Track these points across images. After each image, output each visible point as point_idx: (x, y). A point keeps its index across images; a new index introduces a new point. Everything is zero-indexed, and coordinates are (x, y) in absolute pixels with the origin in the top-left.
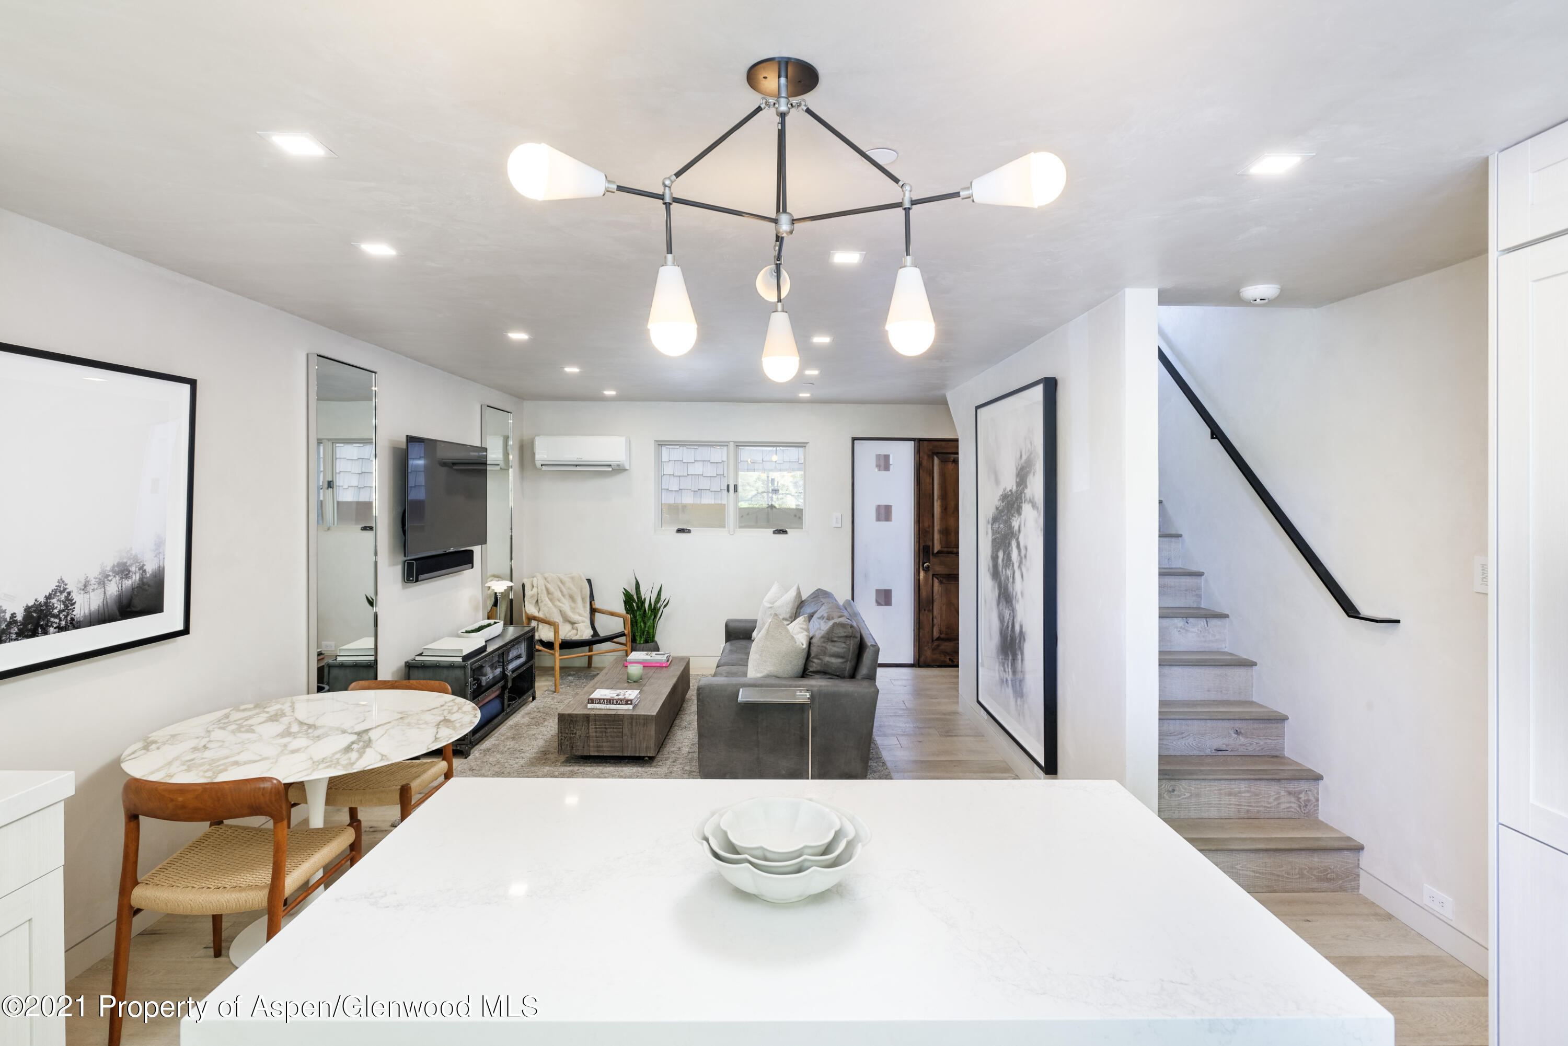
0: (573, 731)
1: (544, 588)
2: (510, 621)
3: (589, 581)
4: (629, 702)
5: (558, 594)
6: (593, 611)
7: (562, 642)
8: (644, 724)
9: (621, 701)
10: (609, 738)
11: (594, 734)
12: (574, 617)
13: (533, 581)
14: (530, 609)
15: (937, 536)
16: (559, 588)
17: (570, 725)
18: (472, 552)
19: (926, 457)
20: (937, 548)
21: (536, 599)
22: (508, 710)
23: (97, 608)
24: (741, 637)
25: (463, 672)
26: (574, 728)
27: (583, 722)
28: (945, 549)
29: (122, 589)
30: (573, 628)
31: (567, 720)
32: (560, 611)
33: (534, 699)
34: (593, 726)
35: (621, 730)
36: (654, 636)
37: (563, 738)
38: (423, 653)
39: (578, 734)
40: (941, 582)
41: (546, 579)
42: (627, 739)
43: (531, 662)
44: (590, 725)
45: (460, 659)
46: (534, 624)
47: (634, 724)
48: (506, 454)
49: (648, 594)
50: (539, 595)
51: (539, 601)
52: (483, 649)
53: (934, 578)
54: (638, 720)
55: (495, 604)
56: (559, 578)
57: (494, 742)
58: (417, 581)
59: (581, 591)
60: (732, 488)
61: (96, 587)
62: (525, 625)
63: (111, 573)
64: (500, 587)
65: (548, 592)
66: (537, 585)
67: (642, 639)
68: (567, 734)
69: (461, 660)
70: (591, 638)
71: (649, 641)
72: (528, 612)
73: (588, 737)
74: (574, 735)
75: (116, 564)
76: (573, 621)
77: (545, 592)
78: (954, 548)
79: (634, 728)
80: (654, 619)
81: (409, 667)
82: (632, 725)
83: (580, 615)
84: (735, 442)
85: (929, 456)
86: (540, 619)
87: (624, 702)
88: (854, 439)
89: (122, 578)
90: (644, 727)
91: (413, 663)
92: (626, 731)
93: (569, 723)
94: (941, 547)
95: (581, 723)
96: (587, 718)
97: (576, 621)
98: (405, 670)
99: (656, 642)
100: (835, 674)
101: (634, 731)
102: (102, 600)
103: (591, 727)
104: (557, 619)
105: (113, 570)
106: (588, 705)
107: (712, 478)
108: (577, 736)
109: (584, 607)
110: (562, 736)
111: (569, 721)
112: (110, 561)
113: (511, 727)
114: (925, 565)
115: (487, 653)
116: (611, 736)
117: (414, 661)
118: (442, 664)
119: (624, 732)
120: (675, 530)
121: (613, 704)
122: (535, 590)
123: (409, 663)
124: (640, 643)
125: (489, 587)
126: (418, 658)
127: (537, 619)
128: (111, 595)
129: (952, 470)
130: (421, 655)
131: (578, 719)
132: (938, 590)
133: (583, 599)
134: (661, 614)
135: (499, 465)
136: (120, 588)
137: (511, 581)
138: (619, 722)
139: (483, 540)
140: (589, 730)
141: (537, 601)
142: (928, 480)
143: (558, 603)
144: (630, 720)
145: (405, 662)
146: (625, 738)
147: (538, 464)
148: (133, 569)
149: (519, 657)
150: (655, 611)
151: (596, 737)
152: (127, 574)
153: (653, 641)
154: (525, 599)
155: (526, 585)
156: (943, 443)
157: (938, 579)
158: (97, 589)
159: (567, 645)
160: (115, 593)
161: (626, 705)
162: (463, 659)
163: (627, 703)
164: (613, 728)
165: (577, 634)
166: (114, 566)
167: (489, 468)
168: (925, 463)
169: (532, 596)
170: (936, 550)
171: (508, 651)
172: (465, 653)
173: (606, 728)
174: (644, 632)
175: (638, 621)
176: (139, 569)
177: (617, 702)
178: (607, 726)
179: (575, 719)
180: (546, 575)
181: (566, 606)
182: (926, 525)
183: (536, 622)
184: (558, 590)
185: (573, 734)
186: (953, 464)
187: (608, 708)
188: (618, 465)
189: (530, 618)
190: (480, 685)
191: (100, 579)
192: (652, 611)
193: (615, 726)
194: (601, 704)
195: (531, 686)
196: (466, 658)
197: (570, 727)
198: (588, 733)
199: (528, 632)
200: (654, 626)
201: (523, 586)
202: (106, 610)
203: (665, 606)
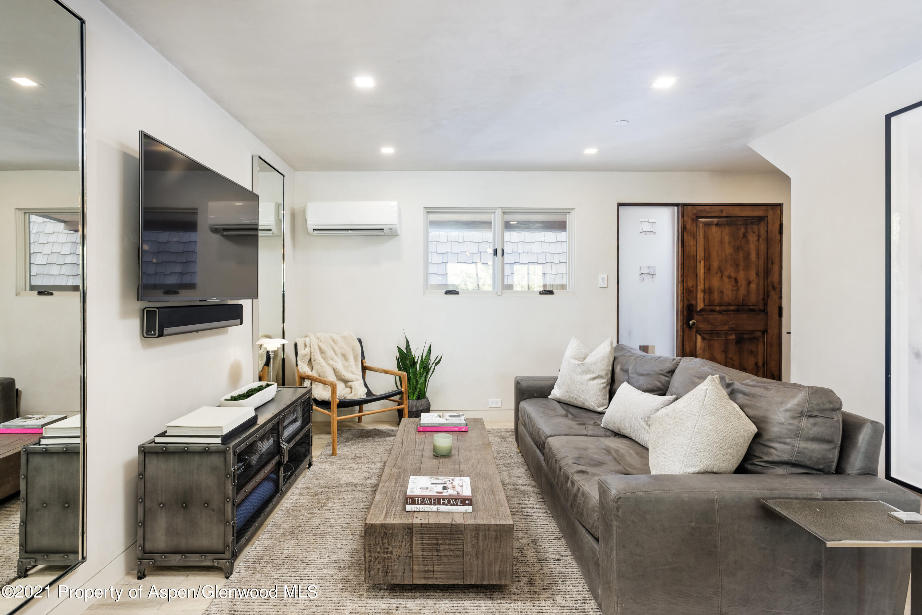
0: (387, 549)
1: (317, 347)
2: (282, 382)
3: (360, 341)
4: (467, 502)
5: (330, 353)
6: (364, 369)
7: (340, 401)
8: (496, 538)
9: (456, 500)
10: (443, 558)
11: (420, 553)
12: (347, 375)
13: (305, 341)
14: (304, 368)
15: (700, 295)
16: (332, 347)
17: (382, 540)
18: (240, 307)
19: (690, 221)
20: (700, 305)
21: (309, 358)
22: (284, 488)
24: (535, 395)
25: (222, 459)
26: (389, 545)
27: (403, 535)
28: (709, 308)
30: (346, 387)
31: (379, 533)
32: (334, 370)
33: (310, 465)
34: (419, 542)
35: (462, 547)
36: (425, 393)
37: (373, 559)
38: (166, 432)
39: (395, 553)
40: (703, 339)
41: (318, 339)
42: (470, 559)
43: (308, 427)
44: (414, 539)
45: (218, 441)
46: (307, 383)
47: (481, 538)
48: (279, 221)
49: (417, 352)
50: (312, 354)
51: (312, 360)
52: (252, 421)
53: (698, 335)
54: (487, 533)
55: (267, 364)
56: (331, 338)
57: (266, 542)
58: (161, 335)
59: (353, 350)
60: (499, 252)
62: (297, 386)
64: (273, 345)
65: (321, 351)
66: (310, 344)
67: (415, 396)
68: (379, 553)
69: (220, 442)
70: (365, 396)
71: (421, 398)
72: (301, 370)
73: (410, 557)
74: (389, 555)
76: (346, 379)
77: (318, 351)
78: (717, 306)
79: (481, 544)
80: (426, 376)
81: (145, 453)
82: (478, 539)
83: (353, 373)
84: (502, 208)
85: (693, 220)
86: (315, 379)
87: (459, 502)
88: (620, 205)
90: (495, 542)
91: (152, 447)
92: (469, 548)
93: (382, 538)
94: (705, 306)
95: (400, 537)
96: (409, 529)
97: (350, 380)
98: (139, 458)
99: (427, 398)
100: (816, 467)
101: (481, 548)
103: (414, 542)
104: (331, 378)
106: (407, 506)
107: (439, 265)
108: (394, 557)
109: (356, 365)
110: (370, 556)
111: (382, 535)
113: (288, 513)
114: (691, 322)
115: (257, 427)
116: (446, 556)
117: (153, 445)
118: (192, 448)
119: (465, 550)
120: (444, 293)
121: (443, 504)
122: (308, 349)
123: (143, 447)
124: (412, 400)
125: (261, 346)
126: (158, 440)
127: (311, 378)
129: (716, 233)
130: (163, 435)
131: (395, 531)
132: (701, 346)
133: (355, 358)
134: (433, 371)
135: (270, 230)
137: (284, 338)
138: (459, 536)
139: (253, 295)
140: (412, 547)
141: (310, 360)
142: (692, 242)
143: (331, 362)
144: (474, 533)
145: (139, 446)
146: (467, 558)
147: (310, 228)
149: (295, 421)
150: (426, 368)
151: (423, 557)
153: (424, 397)
154: (298, 358)
155: (298, 345)
156: (707, 207)
157: (701, 335)
159: (344, 404)
161: (464, 505)
162: (222, 440)
163: (464, 503)
164: (449, 544)
165: (351, 392)
167: (260, 233)
168: (689, 226)
169: (305, 355)
170: (699, 309)
171: (283, 419)
172: (225, 431)
173: (438, 544)
174: (416, 389)
175: (411, 379)
177: (449, 502)
178: (440, 542)
179: (391, 531)
180: (319, 335)
181: (340, 365)
182: (690, 284)
183: (310, 381)
184: (331, 348)
185: (387, 553)
186: (717, 227)
187: (436, 510)
188: (391, 229)
189: (302, 379)
190: (248, 466)
192: (424, 368)
193: (452, 541)
194: (425, 504)
195: (308, 452)
196: (226, 439)
197: (383, 544)
198: (411, 551)
199: (305, 394)
200: (425, 383)
201: (296, 345)
203: (437, 364)
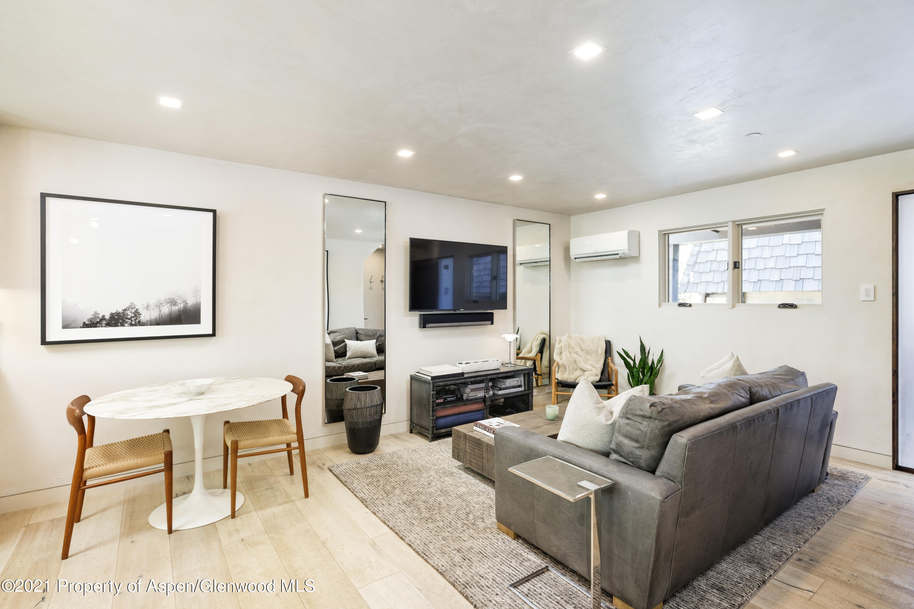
1: (567, 344)
3: (607, 342)
5: (577, 349)
11: (468, 450)
13: (561, 338)
16: (579, 344)
18: (493, 314)
23: (155, 317)
29: (171, 310)
31: (456, 434)
38: (419, 371)
39: (461, 447)
41: (571, 338)
43: (527, 392)
50: (563, 348)
51: (563, 352)
56: (581, 338)
58: (425, 327)
61: (154, 308)
63: (164, 302)
64: (510, 338)
65: (570, 347)
69: (431, 379)
75: (167, 298)
77: (567, 346)
84: (734, 222)
89: (172, 305)
91: (414, 376)
102: (158, 314)
105: (165, 300)
110: (454, 445)
112: (164, 296)
115: (462, 377)
120: (677, 305)
128: (164, 312)
131: (461, 435)
136: (170, 310)
141: (561, 352)
147: (573, 258)
148: (179, 301)
152: (175, 304)
158: (155, 309)
160: (167, 312)
166: (166, 299)
172: (435, 375)
176: (183, 302)
180: (573, 335)
184: (578, 346)
191: (157, 304)
195: (528, 408)
198: (466, 448)
199: (524, 370)
202: (161, 319)
